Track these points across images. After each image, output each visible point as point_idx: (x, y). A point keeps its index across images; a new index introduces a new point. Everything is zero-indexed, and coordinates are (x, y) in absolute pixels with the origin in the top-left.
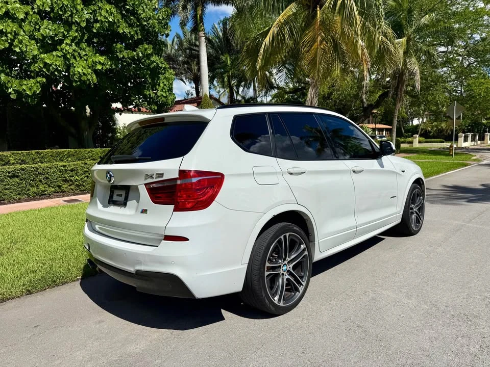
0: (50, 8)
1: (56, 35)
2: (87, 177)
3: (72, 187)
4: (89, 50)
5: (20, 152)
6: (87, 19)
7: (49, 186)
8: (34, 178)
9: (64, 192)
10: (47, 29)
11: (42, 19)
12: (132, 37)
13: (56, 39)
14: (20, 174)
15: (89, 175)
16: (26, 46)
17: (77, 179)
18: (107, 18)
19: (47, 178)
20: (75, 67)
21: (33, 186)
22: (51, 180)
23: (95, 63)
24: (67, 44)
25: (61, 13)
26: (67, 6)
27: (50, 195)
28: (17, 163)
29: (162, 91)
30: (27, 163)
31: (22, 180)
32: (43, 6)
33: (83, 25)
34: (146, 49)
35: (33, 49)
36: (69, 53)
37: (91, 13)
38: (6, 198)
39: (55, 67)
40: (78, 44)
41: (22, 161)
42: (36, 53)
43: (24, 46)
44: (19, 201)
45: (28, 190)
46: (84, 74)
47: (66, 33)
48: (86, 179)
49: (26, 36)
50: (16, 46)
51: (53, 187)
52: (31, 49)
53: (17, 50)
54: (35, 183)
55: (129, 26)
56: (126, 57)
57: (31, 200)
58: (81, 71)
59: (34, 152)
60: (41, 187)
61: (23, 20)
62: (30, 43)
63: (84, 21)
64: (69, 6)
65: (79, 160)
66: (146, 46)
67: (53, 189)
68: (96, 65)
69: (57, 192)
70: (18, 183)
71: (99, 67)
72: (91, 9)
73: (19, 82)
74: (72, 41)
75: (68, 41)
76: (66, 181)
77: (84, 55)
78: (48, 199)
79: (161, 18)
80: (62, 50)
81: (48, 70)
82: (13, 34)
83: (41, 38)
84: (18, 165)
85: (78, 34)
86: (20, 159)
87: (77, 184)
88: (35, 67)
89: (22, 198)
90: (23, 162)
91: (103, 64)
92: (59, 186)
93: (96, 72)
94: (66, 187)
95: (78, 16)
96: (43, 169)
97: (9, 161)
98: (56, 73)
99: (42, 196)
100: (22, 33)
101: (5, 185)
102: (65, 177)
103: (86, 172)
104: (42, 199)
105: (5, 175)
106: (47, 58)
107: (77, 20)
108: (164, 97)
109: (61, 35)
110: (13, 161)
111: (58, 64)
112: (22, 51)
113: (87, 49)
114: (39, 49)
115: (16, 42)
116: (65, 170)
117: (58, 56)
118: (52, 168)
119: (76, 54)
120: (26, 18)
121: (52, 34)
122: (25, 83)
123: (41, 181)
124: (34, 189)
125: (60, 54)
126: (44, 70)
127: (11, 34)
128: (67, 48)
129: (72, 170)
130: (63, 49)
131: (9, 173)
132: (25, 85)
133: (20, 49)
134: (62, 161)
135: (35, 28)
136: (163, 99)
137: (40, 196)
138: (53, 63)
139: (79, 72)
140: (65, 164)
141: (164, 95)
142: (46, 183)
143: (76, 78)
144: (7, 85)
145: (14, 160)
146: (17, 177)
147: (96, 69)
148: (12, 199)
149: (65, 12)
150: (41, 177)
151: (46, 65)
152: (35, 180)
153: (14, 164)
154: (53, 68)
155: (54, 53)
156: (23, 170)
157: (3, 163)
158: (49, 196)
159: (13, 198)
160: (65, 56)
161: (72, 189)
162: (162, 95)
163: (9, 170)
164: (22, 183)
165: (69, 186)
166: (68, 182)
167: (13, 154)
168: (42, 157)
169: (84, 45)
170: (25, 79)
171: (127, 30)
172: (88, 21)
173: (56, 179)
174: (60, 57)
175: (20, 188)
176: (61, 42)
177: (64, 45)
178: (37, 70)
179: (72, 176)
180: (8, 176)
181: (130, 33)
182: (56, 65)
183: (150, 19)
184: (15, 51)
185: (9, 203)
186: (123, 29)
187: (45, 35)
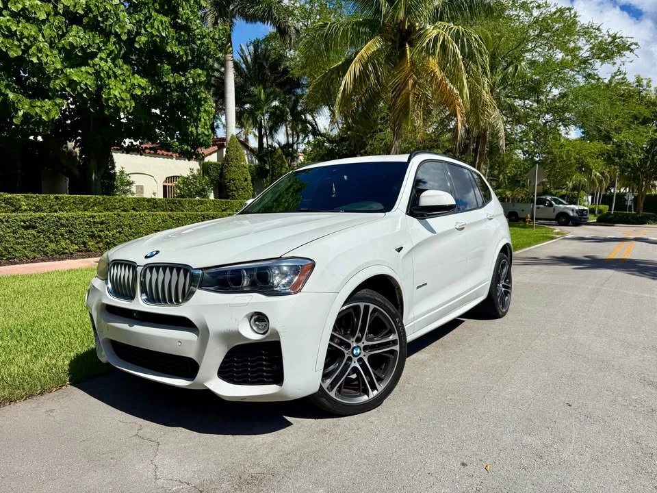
0: (83, 10)
1: (89, 46)
2: (120, 232)
3: (101, 245)
4: (127, 69)
5: (35, 196)
6: (128, 30)
7: (72, 242)
8: (54, 231)
9: (89, 251)
10: (77, 36)
11: (71, 23)
12: (181, 57)
13: (89, 51)
14: (38, 225)
15: (122, 229)
16: (47, 56)
17: (107, 235)
18: (160, 32)
19: (71, 232)
20: (109, 89)
21: (51, 241)
22: (75, 235)
23: (133, 86)
24: (101, 59)
25: (100, 19)
26: (110, 12)
27: (72, 254)
28: (30, 209)
29: (204, 127)
30: (43, 211)
31: (39, 232)
32: (75, 6)
33: (124, 37)
34: (199, 75)
35: (54, 61)
36: (103, 70)
37: (134, 24)
38: (18, 255)
39: (84, 87)
40: (113, 60)
41: (37, 207)
42: (59, 66)
43: (44, 56)
44: (34, 260)
45: (46, 246)
46: (122, 99)
47: (101, 45)
48: (118, 235)
49: (46, 43)
50: (33, 55)
51: (76, 244)
52: (52, 61)
53: (35, 60)
54: (55, 238)
55: (179, 44)
56: (172, 82)
57: (49, 260)
58: (118, 96)
59: (52, 196)
60: (63, 243)
61: (43, 22)
62: (52, 52)
63: (125, 33)
64: (112, 12)
65: (107, 210)
66: (200, 72)
67: (77, 247)
68: (135, 88)
69: (81, 251)
70: (34, 236)
71: (138, 92)
72: (135, 19)
73: (31, 103)
74: (108, 55)
75: (104, 56)
76: (93, 236)
77: (121, 75)
78: (70, 259)
79: (217, 37)
80: (94, 65)
81: (73, 90)
82: (32, 39)
83: (68, 48)
84: (32, 213)
85: (116, 47)
86: (34, 204)
87: (107, 241)
88: (57, 84)
89: (38, 256)
90: (38, 209)
91: (143, 89)
92: (84, 243)
93: (134, 97)
94: (92, 245)
95: (119, 25)
96: (67, 220)
97: (20, 207)
98: (85, 95)
99: (62, 255)
100: (41, 38)
101: (18, 238)
102: (92, 232)
103: (118, 225)
104: (63, 259)
105: (18, 225)
106: (75, 74)
107: (117, 30)
108: (206, 135)
109: (96, 46)
110: (26, 207)
111: (89, 83)
112: (40, 63)
113: (125, 67)
114: (62, 62)
115: (33, 50)
116: (94, 222)
117: (89, 73)
118: (79, 218)
119: (111, 73)
120: (47, 19)
121: (85, 45)
122: (39, 104)
123: (62, 235)
124: (53, 246)
125: (91, 70)
126: (67, 89)
127: (28, 38)
128: (103, 64)
129: (102, 223)
130: (96, 65)
131: (24, 222)
132: (39, 107)
133: (38, 58)
134: (86, 210)
135: (58, 34)
137: (60, 255)
138: (82, 81)
139: (115, 96)
140: (94, 214)
141: (206, 133)
142: (68, 239)
143: (111, 103)
144: (16, 105)
145: (27, 205)
146: (34, 228)
147: (134, 93)
148: (25, 258)
149: (106, 19)
150: (63, 230)
151: (72, 83)
152: (56, 234)
153: (25, 210)
154: (81, 88)
155: (83, 69)
156: (42, 219)
157: (13, 208)
158: (71, 256)
159: (26, 256)
160: (97, 74)
161: (99, 248)
162: (204, 133)
163: (24, 218)
164: (39, 237)
165: (97, 243)
166: (96, 237)
167: (26, 197)
168: (63, 203)
169: (120, 62)
170: (39, 100)
171: (176, 49)
172: (129, 33)
173: (82, 233)
174: (91, 75)
175: (35, 243)
176: (94, 55)
177: (97, 60)
178: (58, 88)
179: (102, 231)
180: (23, 227)
181: (178, 53)
182: (86, 85)
183: (205, 37)
184: (32, 61)
185: (22, 262)
186: (173, 48)
187: (75, 44)
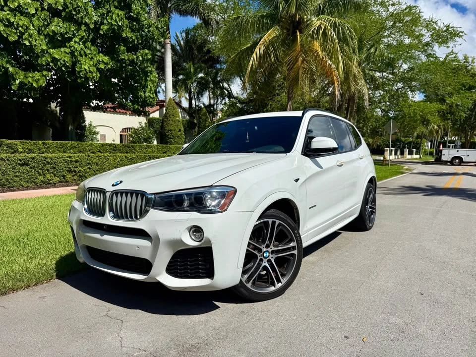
0: (62, 7)
1: (67, 32)
2: (89, 168)
3: (75, 178)
4: (94, 50)
5: (28, 142)
6: (95, 21)
7: (55, 175)
8: (42, 167)
9: (67, 182)
10: (58, 26)
11: (53, 16)
12: (133, 41)
13: (66, 36)
14: (30, 163)
15: (91, 166)
16: (36, 40)
17: (80, 170)
18: (117, 22)
19: (54, 168)
20: (81, 64)
21: (40, 175)
22: (57, 170)
23: (99, 62)
24: (75, 42)
25: (74, 13)
26: (81, 7)
28: (25, 152)
29: (150, 92)
30: (34, 153)
31: (31, 168)
32: (56, 4)
33: (92, 26)
34: (146, 54)
35: (41, 44)
36: (77, 50)
37: (98, 16)
38: (16, 185)
39: (63, 63)
40: (84, 43)
41: (29, 150)
42: (45, 47)
43: (34, 40)
44: (28, 188)
45: (36, 178)
46: (90, 72)
47: (75, 32)
48: (88, 170)
49: (35, 31)
50: (26, 39)
51: (58, 177)
52: (40, 44)
53: (27, 43)
54: (43, 172)
55: (132, 32)
56: (126, 59)
57: (38, 188)
58: (87, 69)
59: (40, 142)
60: (48, 176)
61: (33, 15)
62: (39, 37)
63: (92, 23)
64: (83, 7)
65: (81, 152)
66: (147, 51)
67: (58, 179)
68: (100, 64)
69: (61, 182)
70: (27, 171)
71: (102, 66)
72: (100, 12)
73: (25, 74)
74: (81, 39)
75: (77, 40)
76: (70, 171)
77: (90, 54)
78: (54, 187)
79: (160, 26)
80: (70, 47)
81: (55, 65)
82: (25, 28)
83: (51, 34)
84: (26, 154)
85: (86, 33)
86: (28, 148)
87: (80, 175)
88: (43, 61)
89: (30, 186)
90: (30, 151)
91: (106, 64)
92: (64, 176)
93: (99, 70)
94: (69, 178)
95: (88, 17)
96: (51, 159)
97: (17, 150)
98: (63, 69)
99: (48, 184)
100: (31, 27)
101: (16, 173)
102: (69, 168)
103: (88, 163)
104: (48, 188)
105: (16, 163)
106: (56, 53)
107: (87, 21)
108: (151, 98)
109: (72, 33)
110: (21, 150)
111: (66, 60)
112: (31, 45)
113: (92, 48)
114: (47, 45)
115: (26, 36)
116: (71, 161)
117: (66, 53)
118: (60, 158)
119: (82, 52)
120: (36, 13)
121: (63, 32)
122: (30, 75)
123: (48, 170)
124: (41, 178)
125: (68, 50)
126: (51, 64)
127: (22, 27)
128: (76, 46)
129: (77, 161)
130: (72, 47)
131: (20, 161)
132: (31, 77)
133: (30, 42)
134: (65, 152)
135: (44, 24)
136: (151, 100)
137: (46, 185)
138: (62, 58)
139: (85, 70)
140: (70, 155)
141: (152, 96)
142: (52, 173)
143: (82, 74)
144: (14, 76)
145: (22, 148)
146: (27, 165)
147: (99, 67)
148: (21, 187)
149: (79, 13)
150: (48, 167)
151: (54, 60)
152: (43, 169)
153: (21, 152)
154: (61, 64)
155: (62, 49)
156: (33, 158)
157: (12, 151)
158: (54, 185)
159: (22, 186)
160: (72, 53)
161: (75, 180)
162: (150, 96)
163: (21, 158)
164: (31, 171)
165: (73, 176)
166: (72, 172)
167: (21, 143)
168: (48, 147)
169: (89, 44)
170: (30, 72)
171: (129, 35)
172: (96, 23)
173: (62, 169)
174: (68, 54)
175: (29, 176)
176: (70, 39)
177: (72, 43)
178: (44, 64)
179: (76, 167)
180: (19, 164)
181: (131, 37)
182: (64, 61)
183: (151, 26)
184: (25, 44)
185: (18, 190)
186: (127, 34)
187: (56, 32)
